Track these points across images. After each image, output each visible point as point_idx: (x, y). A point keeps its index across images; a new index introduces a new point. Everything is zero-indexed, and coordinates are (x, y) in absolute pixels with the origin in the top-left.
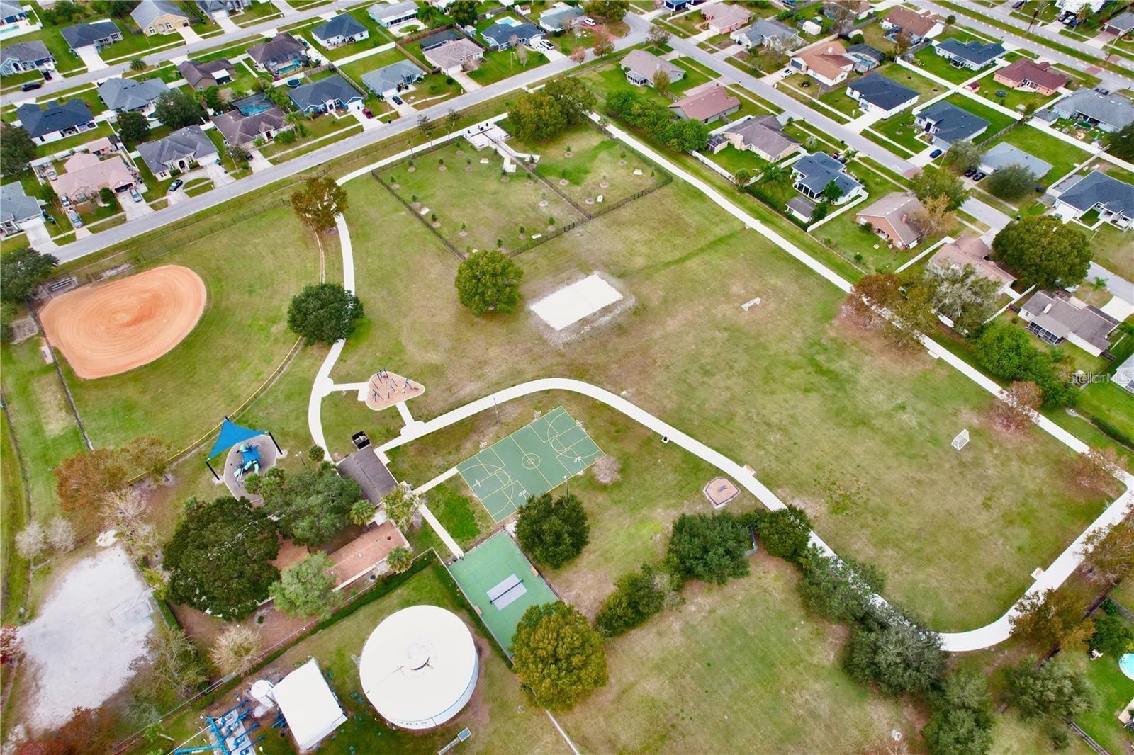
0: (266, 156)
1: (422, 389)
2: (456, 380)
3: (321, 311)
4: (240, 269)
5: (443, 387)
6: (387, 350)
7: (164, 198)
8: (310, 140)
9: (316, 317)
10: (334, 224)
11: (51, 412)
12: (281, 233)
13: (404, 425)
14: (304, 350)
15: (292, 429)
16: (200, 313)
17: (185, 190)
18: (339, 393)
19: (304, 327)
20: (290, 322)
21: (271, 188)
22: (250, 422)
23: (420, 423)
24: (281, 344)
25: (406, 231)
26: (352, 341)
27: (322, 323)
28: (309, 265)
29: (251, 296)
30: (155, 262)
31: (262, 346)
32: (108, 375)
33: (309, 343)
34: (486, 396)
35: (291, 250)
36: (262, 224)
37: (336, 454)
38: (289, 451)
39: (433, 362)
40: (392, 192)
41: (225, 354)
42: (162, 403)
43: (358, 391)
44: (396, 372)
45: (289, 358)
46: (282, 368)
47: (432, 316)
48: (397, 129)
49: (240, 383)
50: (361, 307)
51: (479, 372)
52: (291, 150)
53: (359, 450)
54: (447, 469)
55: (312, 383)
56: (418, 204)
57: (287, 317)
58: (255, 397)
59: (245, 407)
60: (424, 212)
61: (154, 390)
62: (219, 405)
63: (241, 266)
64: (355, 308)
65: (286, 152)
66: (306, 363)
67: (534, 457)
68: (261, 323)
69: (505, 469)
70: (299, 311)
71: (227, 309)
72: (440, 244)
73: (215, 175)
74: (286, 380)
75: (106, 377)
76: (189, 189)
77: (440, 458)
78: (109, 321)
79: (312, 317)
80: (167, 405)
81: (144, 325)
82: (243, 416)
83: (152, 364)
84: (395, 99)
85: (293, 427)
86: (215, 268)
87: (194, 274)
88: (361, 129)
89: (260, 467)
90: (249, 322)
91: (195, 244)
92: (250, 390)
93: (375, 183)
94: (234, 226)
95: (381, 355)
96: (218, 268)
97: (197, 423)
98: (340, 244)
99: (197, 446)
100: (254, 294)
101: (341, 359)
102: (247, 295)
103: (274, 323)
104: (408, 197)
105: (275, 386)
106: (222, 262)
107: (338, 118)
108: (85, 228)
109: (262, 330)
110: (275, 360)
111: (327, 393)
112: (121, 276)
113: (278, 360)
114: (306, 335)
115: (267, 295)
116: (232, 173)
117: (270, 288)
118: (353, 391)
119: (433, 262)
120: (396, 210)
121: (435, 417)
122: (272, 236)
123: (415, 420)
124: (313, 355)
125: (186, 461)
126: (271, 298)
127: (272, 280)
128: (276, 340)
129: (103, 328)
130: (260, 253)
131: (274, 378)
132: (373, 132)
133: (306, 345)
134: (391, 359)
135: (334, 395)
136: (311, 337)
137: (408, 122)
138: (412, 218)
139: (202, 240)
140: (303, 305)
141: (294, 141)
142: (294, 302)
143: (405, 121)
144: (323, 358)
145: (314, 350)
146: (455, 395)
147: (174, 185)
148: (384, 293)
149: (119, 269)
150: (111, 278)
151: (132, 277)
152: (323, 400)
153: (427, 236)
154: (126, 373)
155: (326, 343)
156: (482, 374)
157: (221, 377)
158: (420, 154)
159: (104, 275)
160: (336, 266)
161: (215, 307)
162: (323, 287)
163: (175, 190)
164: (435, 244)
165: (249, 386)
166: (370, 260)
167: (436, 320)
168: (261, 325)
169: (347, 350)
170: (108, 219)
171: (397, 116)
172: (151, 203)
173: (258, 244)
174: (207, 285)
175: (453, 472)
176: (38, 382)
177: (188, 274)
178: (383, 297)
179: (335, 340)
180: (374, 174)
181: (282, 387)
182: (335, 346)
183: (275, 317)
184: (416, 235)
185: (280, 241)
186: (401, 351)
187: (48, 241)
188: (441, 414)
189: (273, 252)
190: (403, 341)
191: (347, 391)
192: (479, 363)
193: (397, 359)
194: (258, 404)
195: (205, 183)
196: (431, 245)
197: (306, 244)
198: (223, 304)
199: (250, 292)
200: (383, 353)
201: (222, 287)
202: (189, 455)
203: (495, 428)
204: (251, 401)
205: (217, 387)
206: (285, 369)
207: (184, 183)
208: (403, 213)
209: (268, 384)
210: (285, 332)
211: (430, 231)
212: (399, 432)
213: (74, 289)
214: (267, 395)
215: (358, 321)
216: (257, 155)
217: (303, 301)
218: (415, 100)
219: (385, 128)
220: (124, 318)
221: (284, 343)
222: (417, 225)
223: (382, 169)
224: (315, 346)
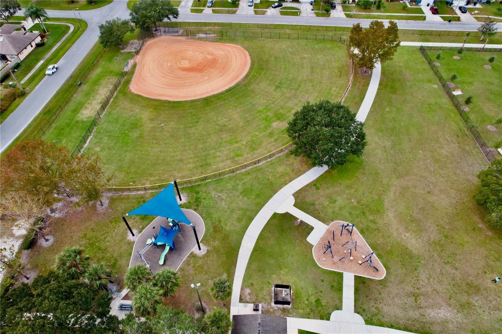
0: (344, 11)
1: (382, 274)
2: (429, 289)
3: (324, 128)
4: (281, 68)
5: (409, 288)
6: (364, 201)
7: (265, 10)
8: (381, 12)
9: (317, 131)
10: (371, 67)
11: (95, 102)
12: (326, 58)
13: (339, 307)
14: (287, 156)
15: (227, 228)
16: (233, 84)
17: (281, 10)
18: (294, 218)
19: (300, 135)
20: (290, 124)
21: (336, 29)
22: (199, 195)
23: (359, 319)
24: (273, 140)
25: (433, 101)
26: (335, 172)
27: (318, 140)
28: (334, 89)
29: (275, 90)
30: (232, 40)
31: (257, 133)
32: (144, 95)
33: (295, 153)
35: (327, 73)
36: (317, 47)
37: (248, 291)
38: (208, 251)
39: (409, 246)
40: (433, 67)
41: (226, 123)
42: (155, 136)
43: (312, 228)
44: (362, 232)
45: (270, 156)
46: (259, 161)
47: (429, 192)
48: (453, 27)
49: (219, 154)
50: (364, 145)
51: (464, 298)
52: (363, 13)
53: (273, 304)
55: (275, 192)
56: (452, 85)
57: (291, 118)
58: (220, 175)
59: (205, 178)
60: (457, 93)
61: (159, 122)
62: (189, 163)
63: (283, 67)
64: (356, 143)
65: (360, 13)
66: (281, 169)
68: (269, 113)
70: (304, 119)
71: (253, 91)
72: (462, 125)
73: (305, 9)
74: (255, 175)
75: (142, 97)
76: (283, 10)
78: (176, 62)
79: (313, 129)
80: (157, 139)
81: (192, 74)
82: (199, 185)
83: (174, 102)
84: (460, 8)
85: (229, 226)
86: (265, 60)
87: (249, 58)
88: (424, 18)
89: (171, 249)
90: (261, 108)
91: (264, 40)
92: (221, 165)
93: (420, 55)
94: (296, 40)
95: (355, 204)
96: (267, 61)
97: (163, 168)
98: (368, 85)
99: (145, 189)
100: (279, 90)
101: (314, 184)
102: (273, 88)
103: (279, 119)
104: (446, 75)
105: (242, 174)
106: (273, 59)
107: (409, 6)
108: (211, 9)
109: (266, 120)
110: (259, 151)
111: (281, 211)
112: (206, 39)
113: (261, 152)
114: (297, 144)
115: (288, 95)
116: (316, 11)
117: (293, 91)
118: (307, 225)
119: (449, 139)
120: (430, 81)
122: (319, 57)
123: (355, 312)
124: (292, 164)
125: (128, 197)
126: (289, 99)
127: (299, 86)
128: (271, 135)
129: (169, 64)
130: (303, 64)
131: (246, 166)
132: (433, 23)
133: (292, 153)
134: (364, 213)
135: (287, 217)
136: (300, 148)
137: (465, 26)
138: (442, 93)
139: (269, 40)
140: (312, 113)
141: (369, 9)
142: (304, 108)
143: (464, 24)
144: (299, 173)
145: (296, 161)
146: (422, 311)
147: (276, 4)
148: (388, 144)
149: (208, 35)
150: (200, 39)
151: (212, 43)
152: (275, 215)
153: (452, 115)
154: (155, 100)
155: (310, 162)
156: (469, 304)
157: (209, 140)
158: (469, 50)
159: (198, 35)
160: (356, 100)
161: (245, 85)
162: (340, 107)
163: (275, 7)
164: (458, 124)
165: (223, 161)
166: (388, 109)
167: (432, 199)
168: (268, 116)
169: (326, 178)
170: (226, 9)
171: (458, 19)
172: (256, 9)
173: (305, 58)
174: (251, 68)
176: (108, 79)
177: (245, 56)
178: (385, 147)
179: (320, 164)
180: (422, 49)
181: (248, 179)
182: (316, 168)
183: (282, 115)
184: (441, 108)
185: (322, 63)
186: (378, 212)
187: (189, 8)
189: (312, 68)
190: (386, 201)
191: (302, 222)
192: (468, 284)
193: (371, 218)
194: (218, 182)
195: (295, 11)
196: (453, 123)
197: (341, 74)
198: (252, 86)
199: (277, 87)
200: (358, 202)
201: (260, 74)
202: (134, 193)
204: (215, 176)
205: (200, 146)
206: (261, 164)
207: (283, 6)
208: (435, 86)
209: (238, 169)
210: (282, 132)
211: (456, 111)
212: (330, 314)
213: (177, 36)
214: (230, 179)
215: (351, 157)
216: (339, 8)
217: (313, 111)
218: (478, 14)
219: (444, 24)
220: (186, 64)
221: (276, 140)
222: (445, 101)
223: (431, 48)
224: (299, 158)
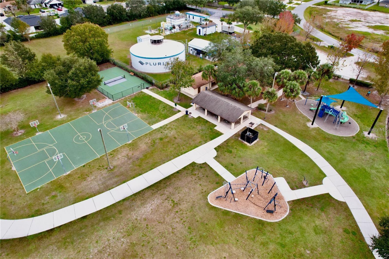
23: (200, 161)
34: (124, 200)
43: (292, 189)
54: (161, 127)
67: (79, 141)
69: (109, 131)
77: (169, 135)
121: (184, 168)
123: (205, 163)
146: (164, 197)
152: (324, 176)
156: (129, 234)
175: (155, 126)
188: (178, 172)
203: (115, 163)
212: (217, 151)
